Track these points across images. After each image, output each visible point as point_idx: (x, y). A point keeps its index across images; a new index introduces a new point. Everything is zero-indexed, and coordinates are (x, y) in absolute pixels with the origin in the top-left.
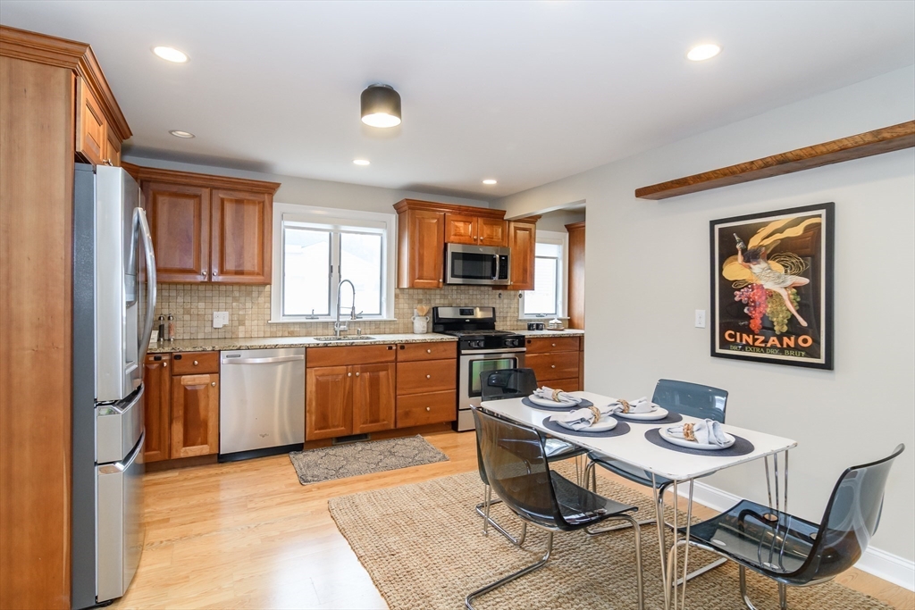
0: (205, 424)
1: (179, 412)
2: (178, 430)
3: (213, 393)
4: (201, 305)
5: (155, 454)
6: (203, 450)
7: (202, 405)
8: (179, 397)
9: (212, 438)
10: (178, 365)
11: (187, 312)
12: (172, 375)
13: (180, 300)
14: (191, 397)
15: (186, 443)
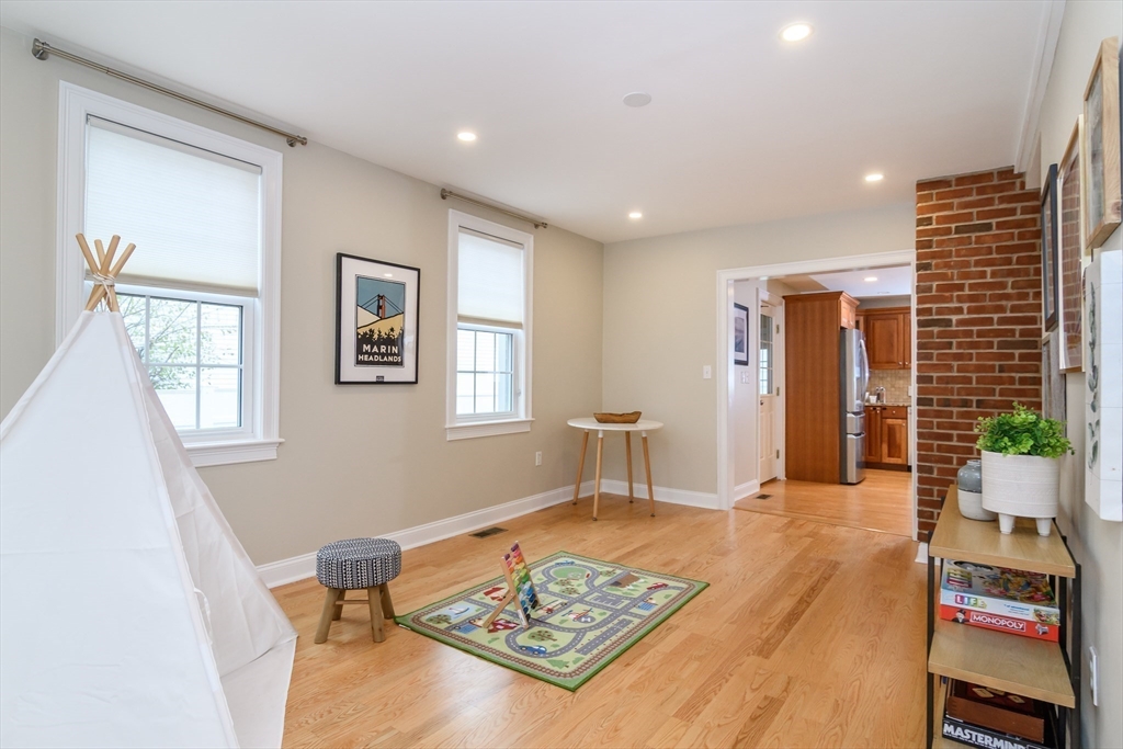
0: (899, 447)
1: (886, 438)
2: (885, 447)
3: (904, 430)
4: (901, 382)
5: (873, 459)
6: (898, 461)
7: (898, 436)
8: (885, 429)
9: (903, 456)
10: (885, 413)
11: (893, 386)
12: (882, 418)
13: (889, 379)
14: (891, 429)
15: (890, 456)
